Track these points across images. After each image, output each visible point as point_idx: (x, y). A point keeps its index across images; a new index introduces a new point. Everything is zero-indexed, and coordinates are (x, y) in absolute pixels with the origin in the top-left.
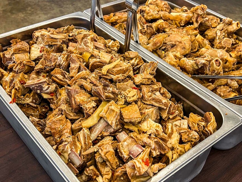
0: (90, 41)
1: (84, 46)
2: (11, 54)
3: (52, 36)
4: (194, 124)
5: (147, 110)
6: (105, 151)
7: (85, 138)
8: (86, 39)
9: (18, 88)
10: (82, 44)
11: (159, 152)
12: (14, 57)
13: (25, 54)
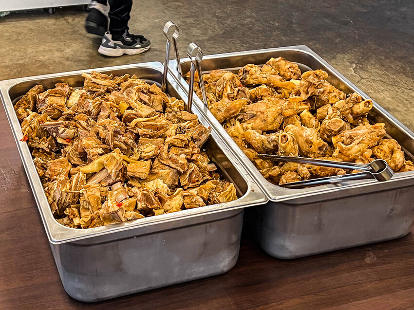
0: (135, 91)
1: (125, 96)
2: (45, 95)
3: (94, 80)
4: (204, 190)
5: (161, 171)
6: (89, 193)
7: (77, 181)
8: (131, 89)
9: (33, 127)
10: (125, 93)
11: (145, 204)
12: (48, 99)
13: (62, 98)
